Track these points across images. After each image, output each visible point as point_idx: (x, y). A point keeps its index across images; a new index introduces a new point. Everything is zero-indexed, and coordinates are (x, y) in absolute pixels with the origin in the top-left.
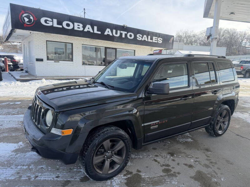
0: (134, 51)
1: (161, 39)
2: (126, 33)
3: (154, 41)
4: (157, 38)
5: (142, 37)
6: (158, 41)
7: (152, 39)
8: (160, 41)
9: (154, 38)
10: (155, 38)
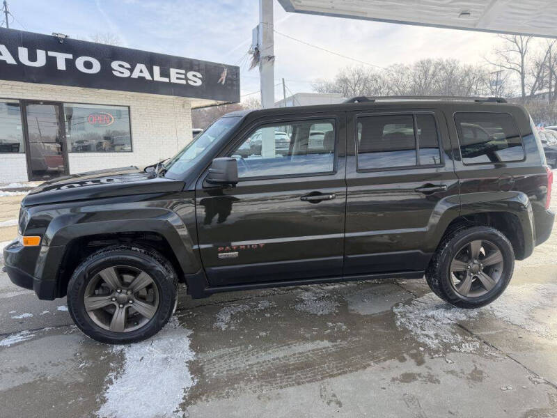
0: (127, 109)
1: (199, 75)
2: (70, 56)
3: (174, 80)
4: (183, 72)
5: (132, 70)
6: (187, 79)
7: (165, 74)
8: (195, 79)
9: (173, 72)
10: (177, 73)
